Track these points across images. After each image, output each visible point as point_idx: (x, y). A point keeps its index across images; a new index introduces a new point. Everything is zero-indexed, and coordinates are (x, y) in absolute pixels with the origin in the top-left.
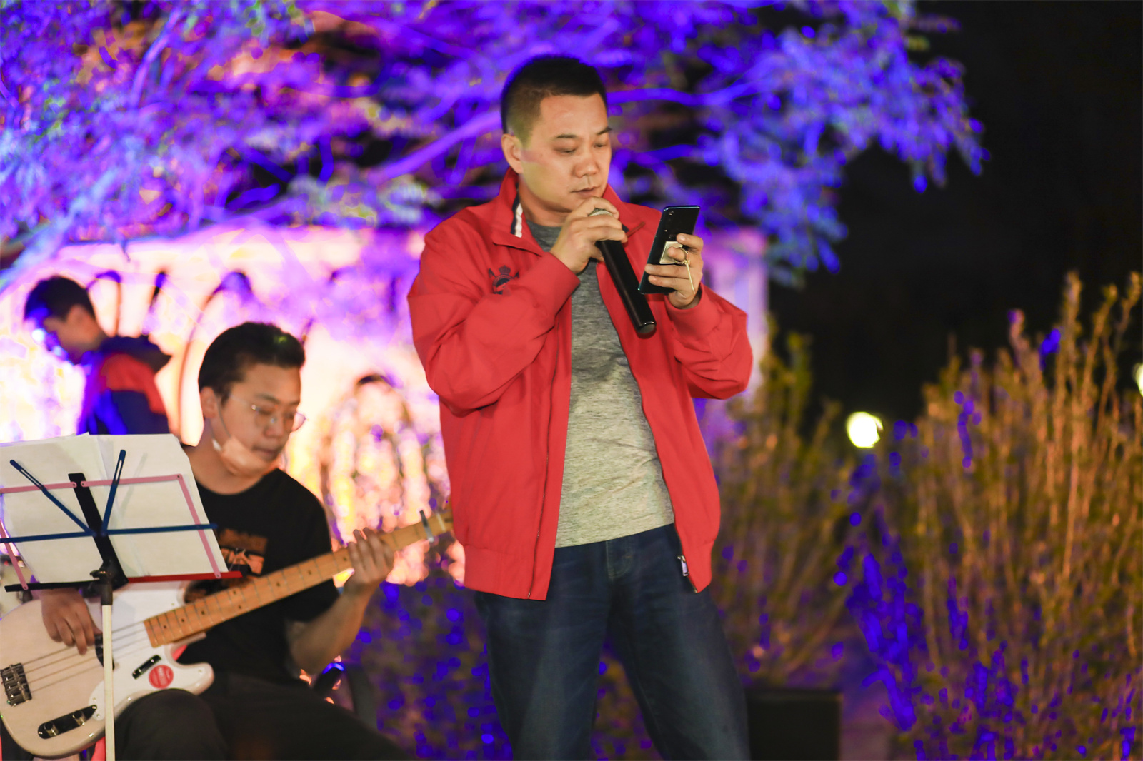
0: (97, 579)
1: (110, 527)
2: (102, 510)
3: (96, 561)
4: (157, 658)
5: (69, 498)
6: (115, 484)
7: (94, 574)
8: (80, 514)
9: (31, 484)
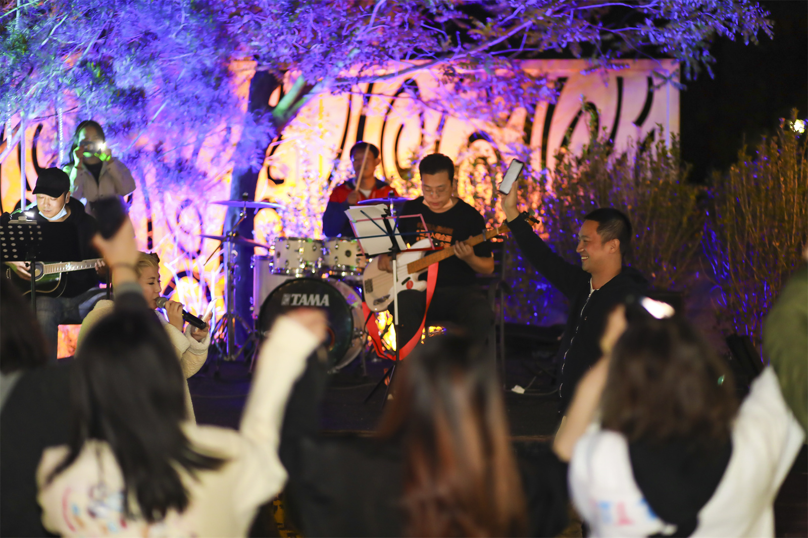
0: (391, 251)
3: (390, 245)
4: (409, 278)
5: (382, 224)
7: (390, 249)
8: (384, 228)
9: (367, 218)
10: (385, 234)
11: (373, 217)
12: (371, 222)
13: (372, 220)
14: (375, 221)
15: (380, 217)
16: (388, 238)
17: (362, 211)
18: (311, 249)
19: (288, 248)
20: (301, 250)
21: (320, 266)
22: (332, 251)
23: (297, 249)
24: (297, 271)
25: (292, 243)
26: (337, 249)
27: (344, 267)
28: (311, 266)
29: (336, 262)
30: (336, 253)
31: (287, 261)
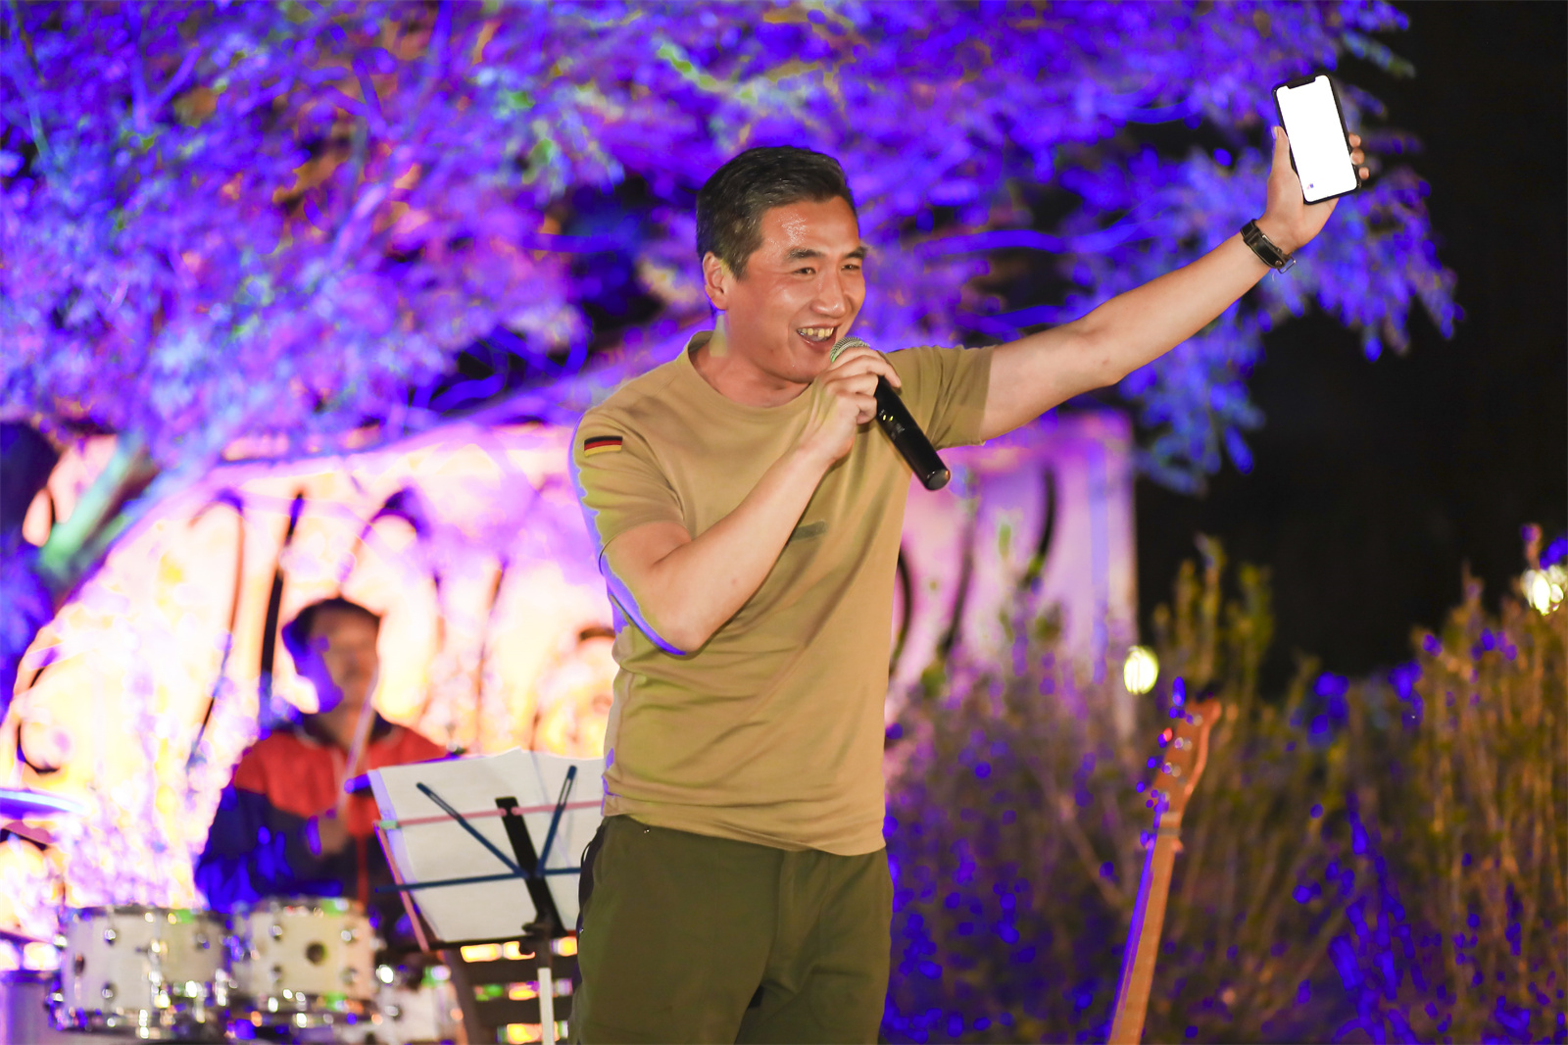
0: (530, 934)
2: (538, 843)
3: (529, 913)
5: (496, 830)
6: (559, 810)
7: (527, 928)
8: (508, 850)
9: (443, 813)
10: (507, 870)
11: (461, 810)
12: (455, 824)
13: (461, 820)
14: (472, 822)
15: (494, 807)
16: (519, 886)
17: (421, 787)
18: (190, 941)
19: (110, 942)
20: (156, 947)
21: (222, 1000)
22: (262, 950)
23: (142, 944)
24: (144, 1017)
25: (126, 923)
26: (277, 938)
27: (301, 1001)
28: (191, 1002)
29: (279, 983)
30: (276, 954)
31: (108, 986)
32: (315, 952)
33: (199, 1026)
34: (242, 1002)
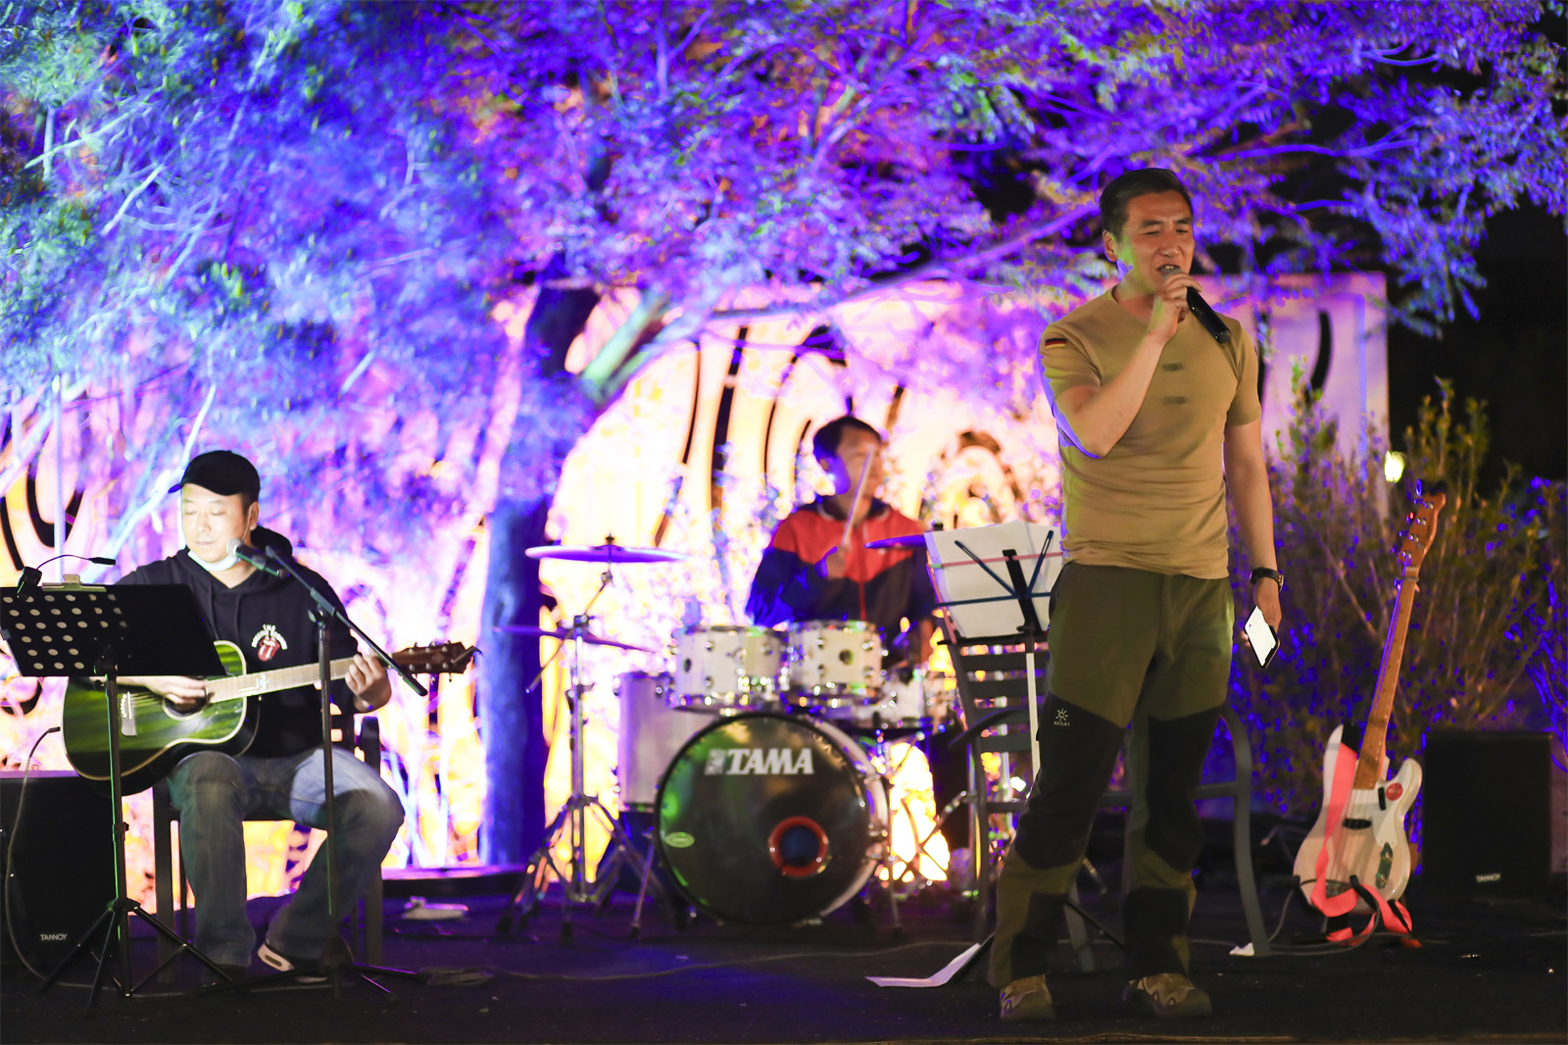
0: (1022, 632)
1: (1034, 591)
2: (1028, 579)
3: (1020, 620)
5: (1002, 570)
6: (1042, 557)
7: (1019, 629)
8: (1008, 580)
9: (970, 559)
10: (1008, 594)
12: (977, 566)
13: (981, 563)
14: (988, 565)
15: (1001, 556)
16: (1015, 603)
17: (958, 543)
18: (762, 650)
19: (708, 649)
20: (740, 653)
21: (785, 687)
22: (811, 654)
23: (731, 651)
24: (728, 700)
25: (718, 637)
26: (821, 646)
27: (835, 689)
28: (763, 688)
29: (822, 676)
30: (820, 657)
31: (708, 679)
32: (845, 656)
33: (769, 704)
34: (797, 689)
